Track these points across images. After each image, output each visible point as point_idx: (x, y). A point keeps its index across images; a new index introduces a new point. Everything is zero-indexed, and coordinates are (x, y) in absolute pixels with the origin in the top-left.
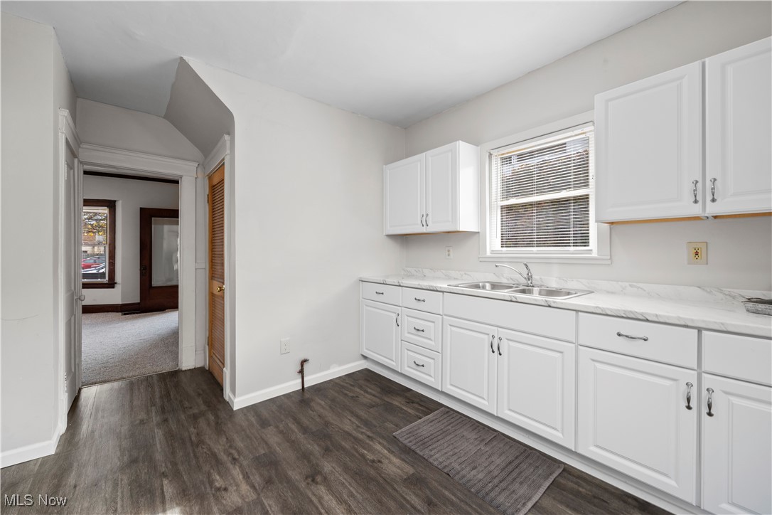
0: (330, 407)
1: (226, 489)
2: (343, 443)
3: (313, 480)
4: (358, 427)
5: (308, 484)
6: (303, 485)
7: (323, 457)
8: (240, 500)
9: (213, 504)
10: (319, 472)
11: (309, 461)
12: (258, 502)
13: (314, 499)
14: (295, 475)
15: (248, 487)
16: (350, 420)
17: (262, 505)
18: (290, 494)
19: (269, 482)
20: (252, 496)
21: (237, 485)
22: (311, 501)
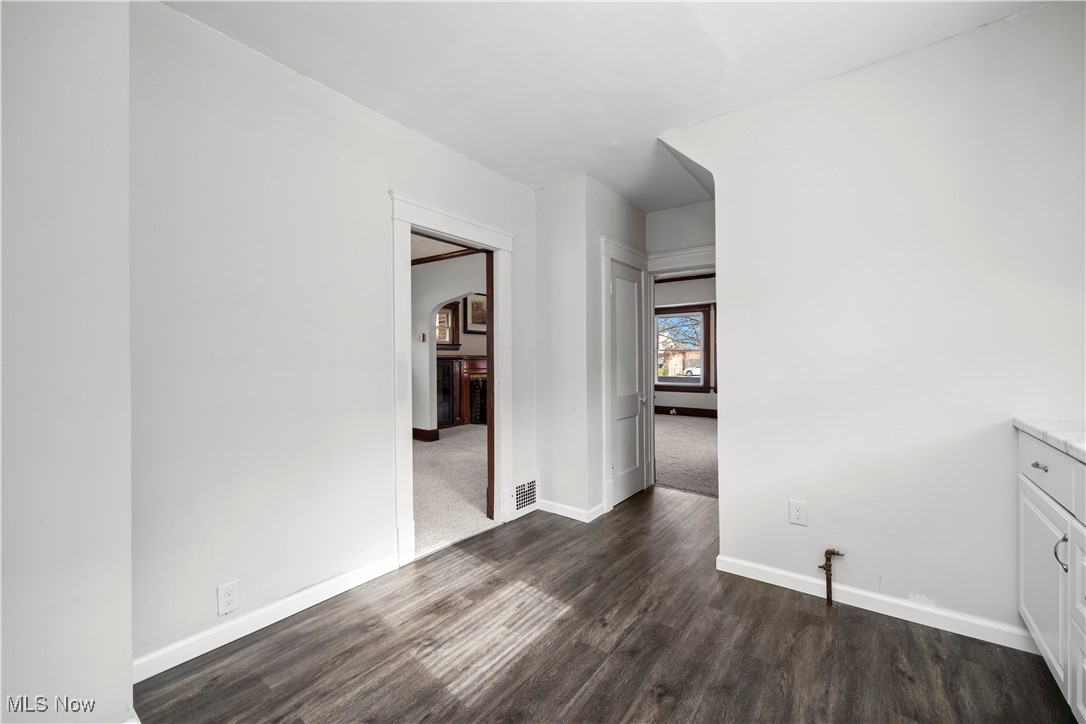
0: (830, 653)
1: (605, 625)
2: (759, 704)
3: (661, 695)
4: (823, 712)
5: (652, 692)
6: (647, 686)
7: (709, 689)
8: (597, 642)
9: (584, 626)
10: (679, 696)
11: (690, 677)
12: (602, 658)
13: (633, 710)
14: (657, 671)
15: (615, 640)
16: (827, 693)
17: (601, 662)
18: (627, 681)
19: (633, 652)
20: (606, 649)
21: (614, 631)
22: (628, 707)
